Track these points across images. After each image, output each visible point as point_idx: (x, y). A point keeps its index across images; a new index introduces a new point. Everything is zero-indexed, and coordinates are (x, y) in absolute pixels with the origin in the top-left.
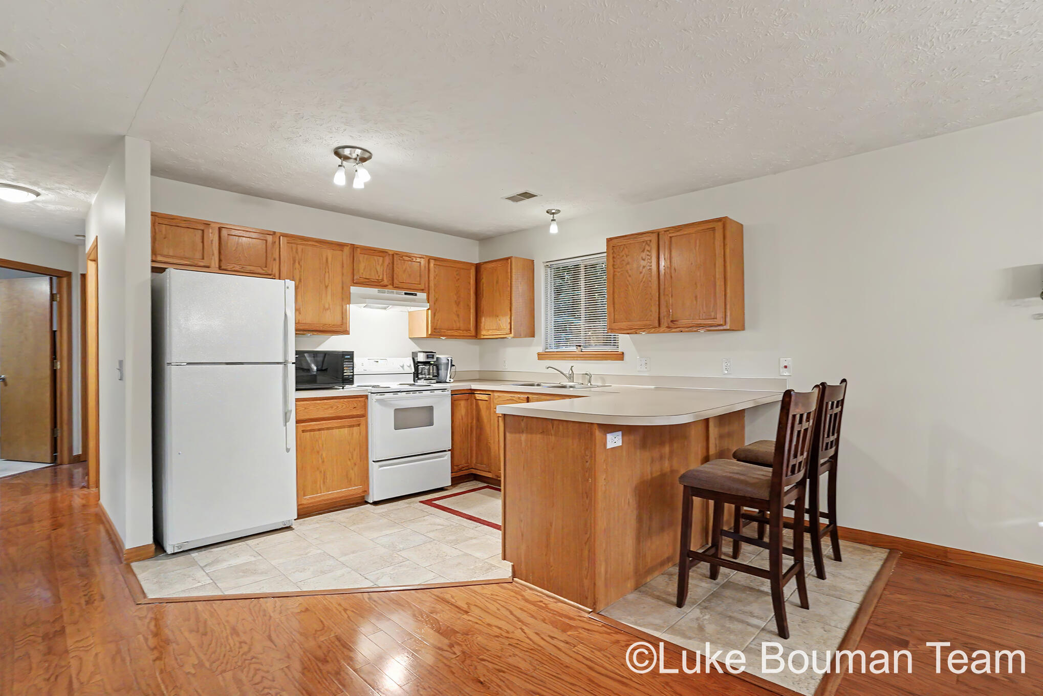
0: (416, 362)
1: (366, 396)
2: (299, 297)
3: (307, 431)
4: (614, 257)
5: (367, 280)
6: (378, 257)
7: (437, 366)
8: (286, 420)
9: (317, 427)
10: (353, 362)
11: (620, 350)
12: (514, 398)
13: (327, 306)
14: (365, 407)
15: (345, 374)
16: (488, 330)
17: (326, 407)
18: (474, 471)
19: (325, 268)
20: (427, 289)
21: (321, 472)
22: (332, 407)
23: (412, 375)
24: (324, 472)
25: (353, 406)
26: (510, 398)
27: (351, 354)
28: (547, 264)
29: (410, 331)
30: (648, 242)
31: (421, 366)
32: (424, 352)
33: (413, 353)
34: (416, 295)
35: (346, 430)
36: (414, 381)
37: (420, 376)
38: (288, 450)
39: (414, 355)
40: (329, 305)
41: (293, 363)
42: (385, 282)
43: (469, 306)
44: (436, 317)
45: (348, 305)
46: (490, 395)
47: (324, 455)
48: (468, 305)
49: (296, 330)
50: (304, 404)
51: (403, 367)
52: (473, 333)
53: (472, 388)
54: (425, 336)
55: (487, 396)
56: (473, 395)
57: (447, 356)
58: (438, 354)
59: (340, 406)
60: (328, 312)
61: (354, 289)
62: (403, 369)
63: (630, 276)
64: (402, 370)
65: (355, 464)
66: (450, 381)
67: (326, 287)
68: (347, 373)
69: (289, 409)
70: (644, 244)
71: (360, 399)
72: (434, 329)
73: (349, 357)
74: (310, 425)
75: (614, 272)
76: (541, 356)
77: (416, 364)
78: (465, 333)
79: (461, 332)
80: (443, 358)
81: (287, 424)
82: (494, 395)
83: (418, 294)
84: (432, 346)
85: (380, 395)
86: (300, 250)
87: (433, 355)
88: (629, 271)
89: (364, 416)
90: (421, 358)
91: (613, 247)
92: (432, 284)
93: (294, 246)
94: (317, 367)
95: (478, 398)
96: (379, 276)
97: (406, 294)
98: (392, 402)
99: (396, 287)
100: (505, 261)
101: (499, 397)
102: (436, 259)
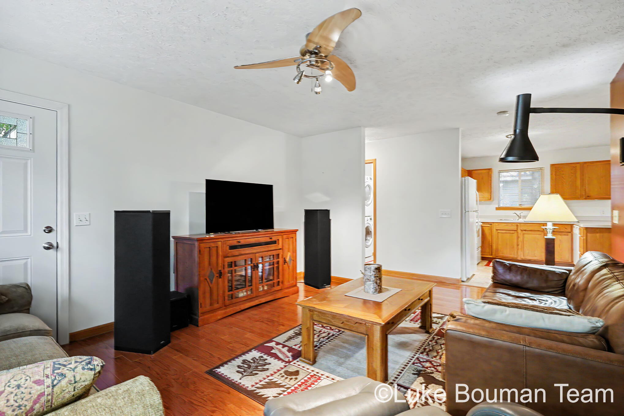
4: (555, 172)
26: (506, 225)
28: (500, 171)
55: (489, 224)
82: (494, 224)
88: (564, 177)
91: (556, 168)
95: (483, 226)
100: (488, 170)
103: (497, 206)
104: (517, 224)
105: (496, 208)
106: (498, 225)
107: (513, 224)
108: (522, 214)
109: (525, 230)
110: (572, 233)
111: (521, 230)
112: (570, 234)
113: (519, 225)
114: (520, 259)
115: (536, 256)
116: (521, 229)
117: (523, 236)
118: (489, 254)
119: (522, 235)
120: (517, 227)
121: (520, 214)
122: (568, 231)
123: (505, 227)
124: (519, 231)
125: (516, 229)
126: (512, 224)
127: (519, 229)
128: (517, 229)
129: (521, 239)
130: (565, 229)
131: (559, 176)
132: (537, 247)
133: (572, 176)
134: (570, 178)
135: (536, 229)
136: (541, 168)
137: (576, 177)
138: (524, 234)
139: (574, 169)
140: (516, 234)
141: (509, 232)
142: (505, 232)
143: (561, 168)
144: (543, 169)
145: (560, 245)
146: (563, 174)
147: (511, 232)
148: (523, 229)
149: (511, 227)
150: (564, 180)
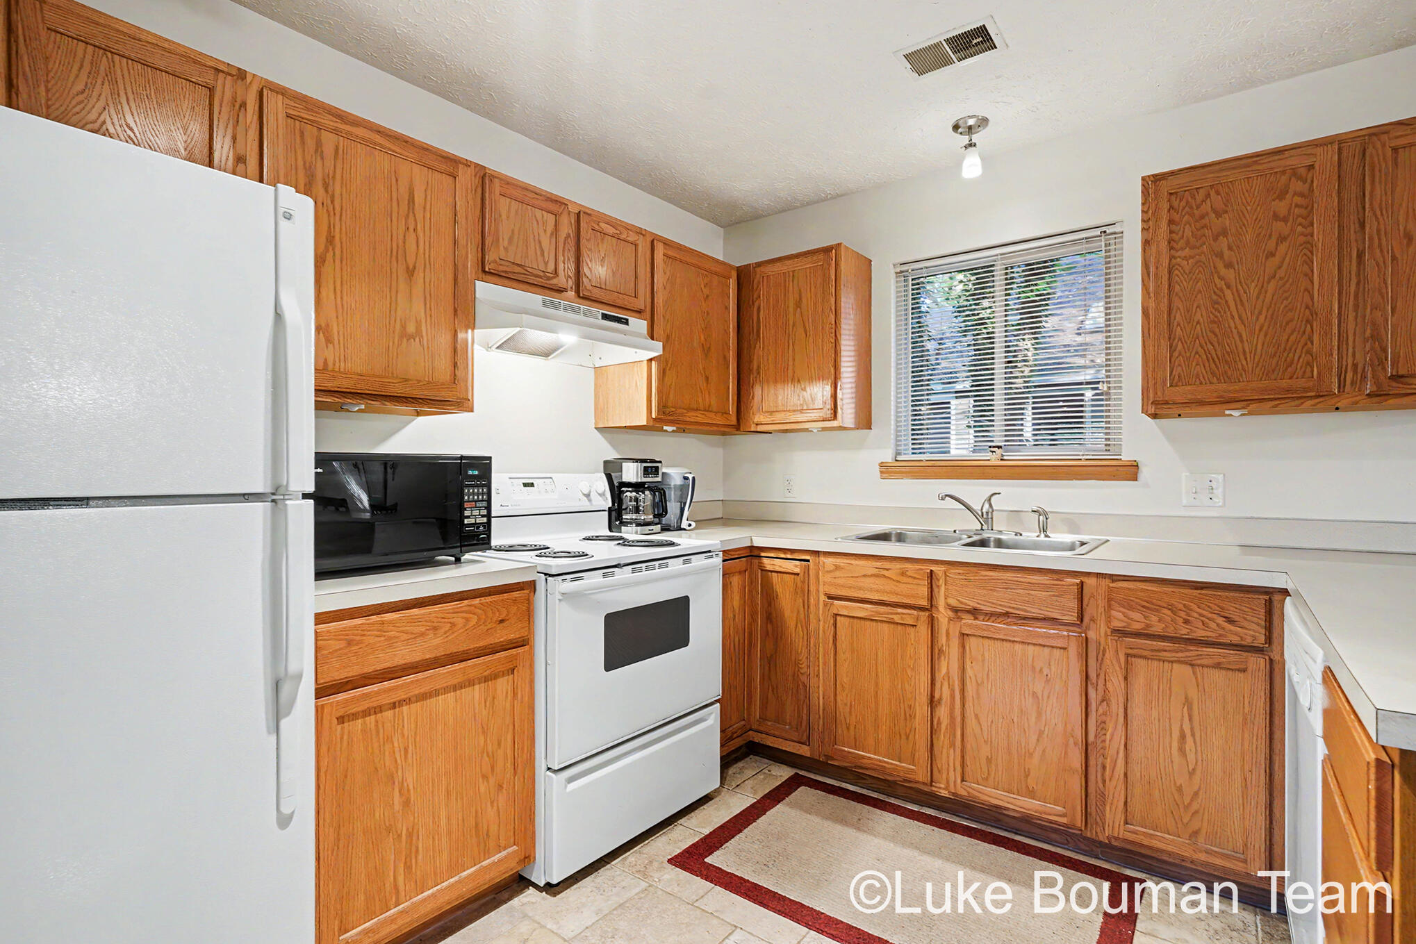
0: (616, 484)
1: (532, 585)
2: (327, 292)
3: (354, 716)
4: (1171, 222)
5: (518, 269)
6: (545, 213)
7: (659, 492)
8: (278, 710)
9: (386, 700)
10: (489, 486)
11: (1126, 456)
12: (886, 573)
13: (411, 328)
14: (528, 615)
15: (466, 521)
16: (771, 413)
17: (417, 630)
18: (757, 738)
19: (407, 216)
20: (648, 309)
21: (400, 836)
22: (435, 628)
23: (607, 513)
24: (410, 835)
25: (497, 617)
26: (875, 571)
27: (483, 465)
28: (904, 268)
29: (599, 411)
30: (1303, 171)
31: (628, 494)
32: (637, 461)
33: (606, 462)
34: (626, 322)
35: (476, 692)
36: (610, 530)
37: (626, 517)
38: (284, 821)
39: (611, 469)
40: (418, 323)
41: (305, 496)
42: (561, 281)
43: (726, 359)
44: (666, 379)
45: (470, 331)
46: (808, 561)
47: (410, 782)
48: (725, 357)
49: (318, 391)
50: (344, 629)
51: (588, 496)
52: (733, 421)
53: (755, 544)
54: (643, 421)
55: (798, 563)
56: (755, 561)
57: (683, 471)
58: (667, 466)
59: (459, 621)
60: (415, 344)
61: (485, 290)
62: (590, 500)
63: (1229, 265)
64: (588, 503)
65: (500, 787)
66: (690, 525)
67: (411, 272)
68: (472, 516)
69: (293, 667)
70: (1284, 179)
71: (516, 594)
72: (662, 408)
73: (476, 473)
74: (366, 695)
75: (1172, 258)
76: (887, 471)
77: (617, 490)
78: (719, 420)
79: (712, 415)
80: (674, 474)
81: (284, 723)
82: (817, 564)
83: (631, 320)
84: (655, 446)
85: (573, 580)
86: (328, 149)
87: (657, 468)
88: (1227, 253)
89: (524, 642)
90: (631, 473)
91: (1171, 194)
92: (659, 300)
93: (310, 131)
94: (369, 496)
95: (769, 568)
96: (546, 263)
97: (605, 317)
98: (599, 597)
99: (584, 298)
100: (821, 256)
101: (837, 568)
102: (667, 243)
103: (888, 456)
104: (931, 571)
107: (913, 567)
109: (974, 612)
110: (1276, 658)
111: (956, 611)
112: (1257, 663)
113: (941, 574)
114: (944, 793)
115: (1031, 794)
116: (953, 602)
117: (963, 648)
118: (795, 736)
119: (955, 637)
120: (929, 587)
121: (989, 500)
122: (1248, 641)
123: (869, 582)
124: (943, 615)
125: (924, 603)
126: (905, 566)
127: (941, 603)
128: (932, 598)
129: (948, 665)
130: (1221, 621)
131: (1193, 248)
132: (1041, 733)
133: (1282, 239)
134: (1267, 258)
135: (1035, 611)
136: (1103, 229)
137: (1310, 246)
138: (967, 635)
139: (1297, 186)
140: (923, 630)
141: (888, 614)
142: (872, 615)
143: (1208, 195)
144: (1115, 233)
145: (1189, 739)
146: (1224, 233)
147: (897, 618)
148: (961, 603)
149: (902, 588)
150: (1230, 274)
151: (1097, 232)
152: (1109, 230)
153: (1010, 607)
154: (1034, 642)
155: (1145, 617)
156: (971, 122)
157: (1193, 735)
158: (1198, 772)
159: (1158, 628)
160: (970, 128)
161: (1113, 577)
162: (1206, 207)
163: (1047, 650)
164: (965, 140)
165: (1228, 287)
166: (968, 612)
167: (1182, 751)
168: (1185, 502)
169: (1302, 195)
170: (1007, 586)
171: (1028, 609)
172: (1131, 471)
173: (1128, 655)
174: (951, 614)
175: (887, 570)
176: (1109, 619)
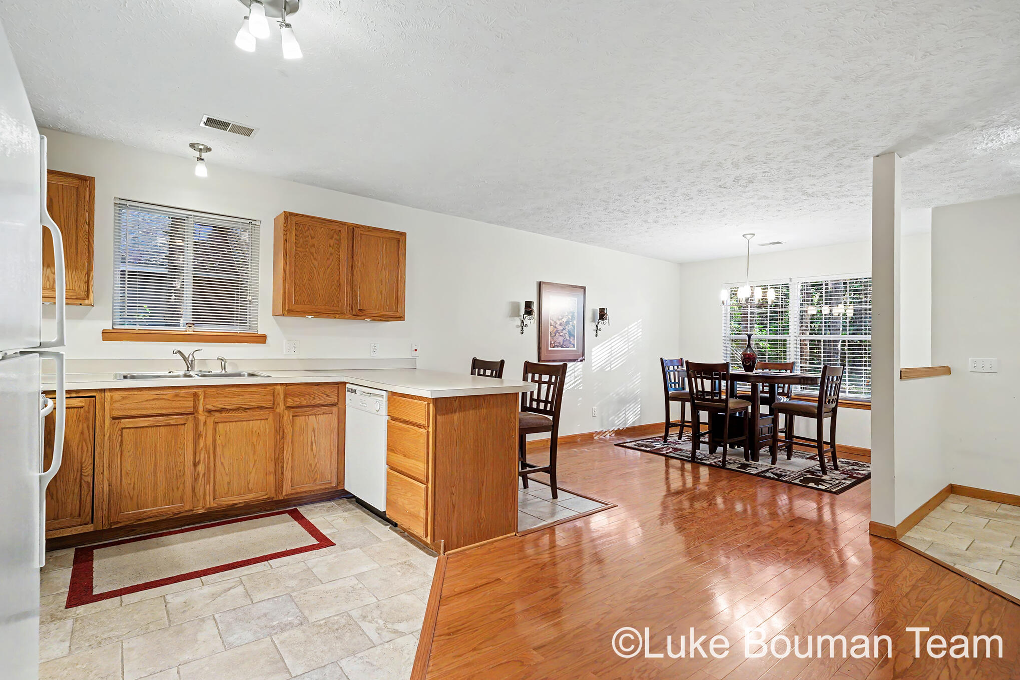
103: (108, 326)
104: (195, 392)
105: (104, 332)
106: (124, 398)
107: (183, 391)
108: (197, 356)
109: (220, 411)
110: (342, 407)
111: (210, 411)
112: (337, 410)
113: (201, 393)
114: (201, 512)
115: (250, 491)
116: (209, 407)
117: (215, 429)
118: (77, 522)
119: (210, 426)
120: (194, 401)
121: (192, 354)
122: (331, 402)
123: (150, 404)
124: (202, 417)
125: (191, 410)
126: (177, 391)
127: (201, 408)
128: (195, 407)
129: (206, 441)
130: (325, 396)
131: (303, 248)
132: (255, 461)
133: (331, 254)
134: (327, 260)
135: (254, 404)
136: (251, 221)
137: (339, 259)
138: (217, 423)
139: (336, 236)
140: (190, 425)
141: (167, 420)
142: (154, 424)
143: (309, 229)
144: (256, 225)
145: (314, 444)
146: (313, 246)
147: (172, 422)
148: (214, 406)
149: (175, 404)
150: (315, 263)
151: (248, 222)
152: (253, 222)
153: (241, 404)
154: (252, 419)
155: (300, 399)
156: (201, 147)
157: (315, 442)
158: (317, 457)
159: (304, 403)
160: (201, 149)
161: (286, 385)
162: (307, 233)
163: (259, 422)
164: (197, 154)
165: (315, 268)
166: (217, 411)
167: (312, 450)
168: (284, 353)
169: (337, 240)
170: (240, 394)
171: (251, 404)
172: (262, 339)
173: (293, 416)
174: (206, 414)
175: (165, 395)
176: (285, 402)
